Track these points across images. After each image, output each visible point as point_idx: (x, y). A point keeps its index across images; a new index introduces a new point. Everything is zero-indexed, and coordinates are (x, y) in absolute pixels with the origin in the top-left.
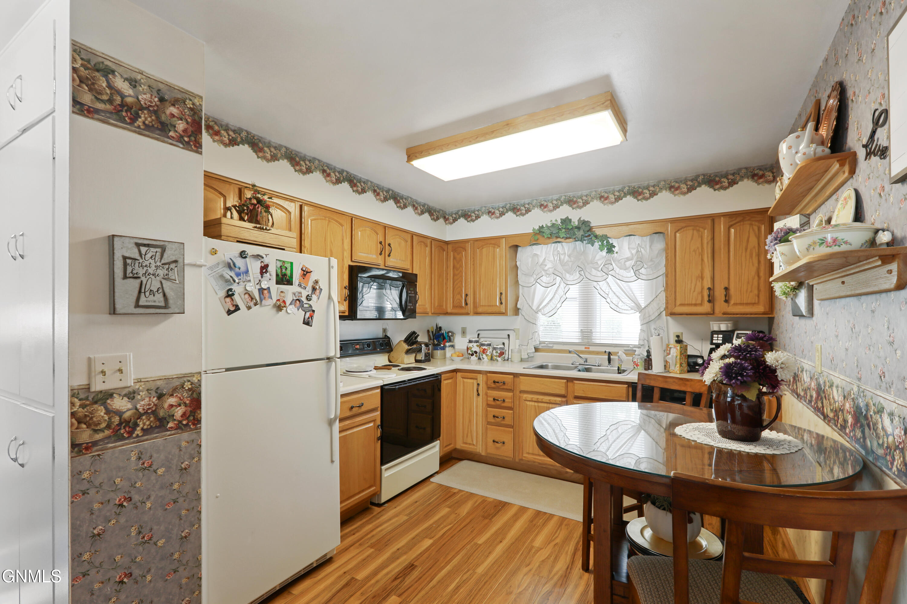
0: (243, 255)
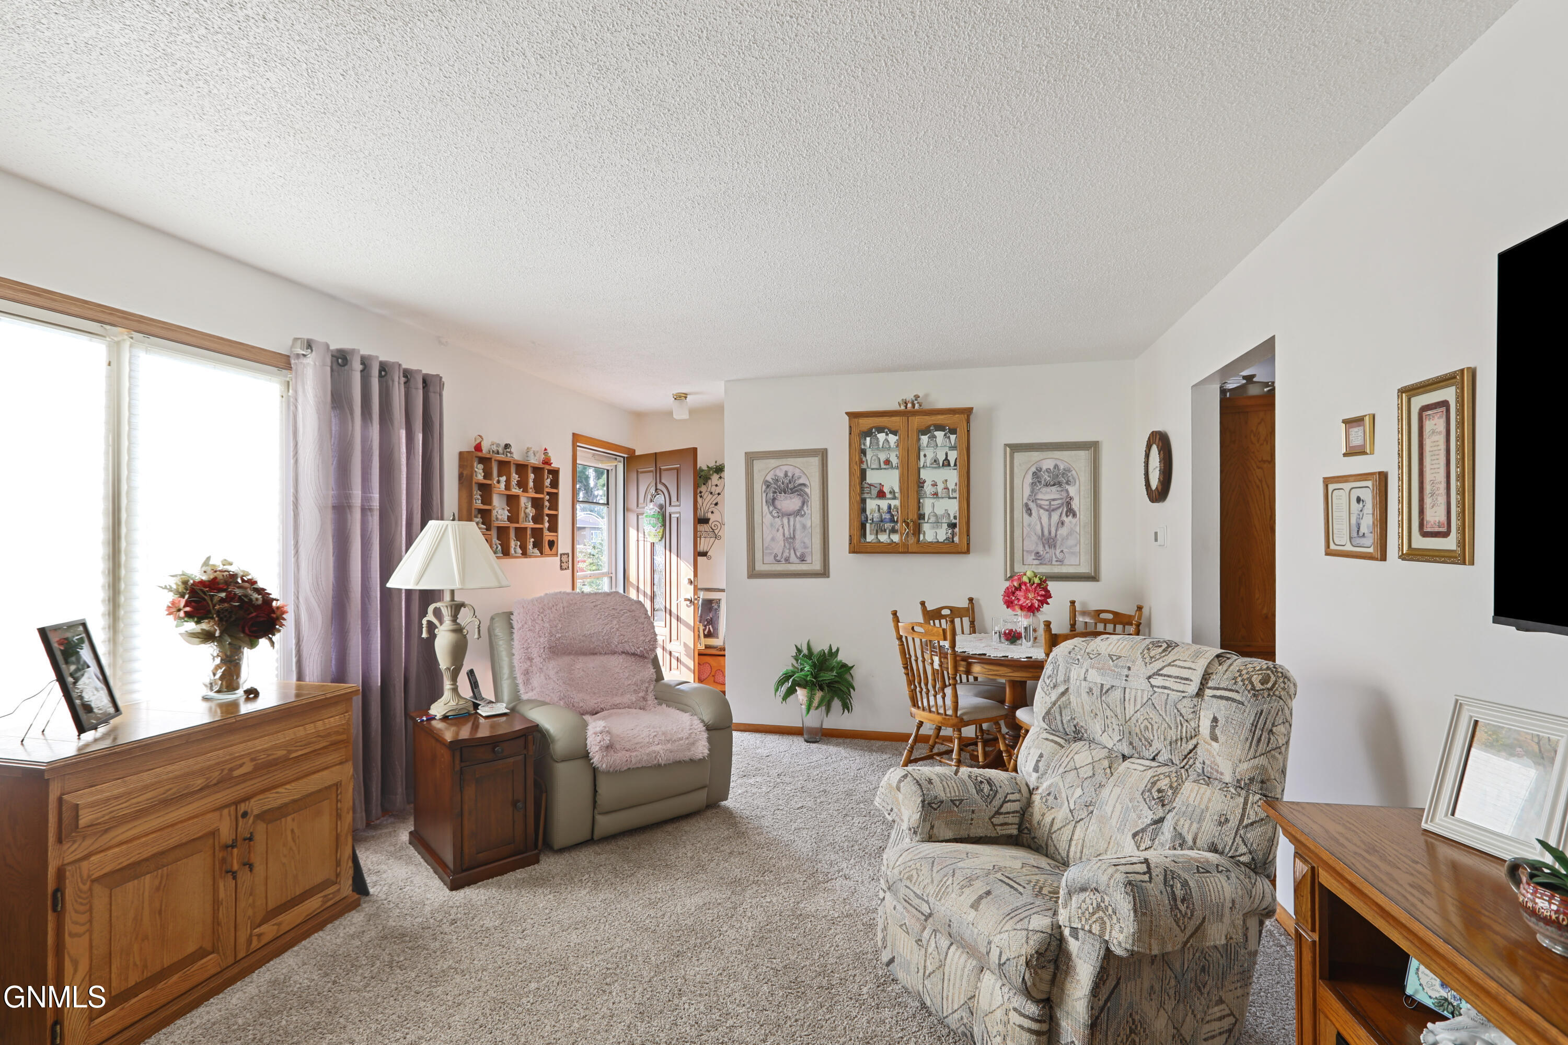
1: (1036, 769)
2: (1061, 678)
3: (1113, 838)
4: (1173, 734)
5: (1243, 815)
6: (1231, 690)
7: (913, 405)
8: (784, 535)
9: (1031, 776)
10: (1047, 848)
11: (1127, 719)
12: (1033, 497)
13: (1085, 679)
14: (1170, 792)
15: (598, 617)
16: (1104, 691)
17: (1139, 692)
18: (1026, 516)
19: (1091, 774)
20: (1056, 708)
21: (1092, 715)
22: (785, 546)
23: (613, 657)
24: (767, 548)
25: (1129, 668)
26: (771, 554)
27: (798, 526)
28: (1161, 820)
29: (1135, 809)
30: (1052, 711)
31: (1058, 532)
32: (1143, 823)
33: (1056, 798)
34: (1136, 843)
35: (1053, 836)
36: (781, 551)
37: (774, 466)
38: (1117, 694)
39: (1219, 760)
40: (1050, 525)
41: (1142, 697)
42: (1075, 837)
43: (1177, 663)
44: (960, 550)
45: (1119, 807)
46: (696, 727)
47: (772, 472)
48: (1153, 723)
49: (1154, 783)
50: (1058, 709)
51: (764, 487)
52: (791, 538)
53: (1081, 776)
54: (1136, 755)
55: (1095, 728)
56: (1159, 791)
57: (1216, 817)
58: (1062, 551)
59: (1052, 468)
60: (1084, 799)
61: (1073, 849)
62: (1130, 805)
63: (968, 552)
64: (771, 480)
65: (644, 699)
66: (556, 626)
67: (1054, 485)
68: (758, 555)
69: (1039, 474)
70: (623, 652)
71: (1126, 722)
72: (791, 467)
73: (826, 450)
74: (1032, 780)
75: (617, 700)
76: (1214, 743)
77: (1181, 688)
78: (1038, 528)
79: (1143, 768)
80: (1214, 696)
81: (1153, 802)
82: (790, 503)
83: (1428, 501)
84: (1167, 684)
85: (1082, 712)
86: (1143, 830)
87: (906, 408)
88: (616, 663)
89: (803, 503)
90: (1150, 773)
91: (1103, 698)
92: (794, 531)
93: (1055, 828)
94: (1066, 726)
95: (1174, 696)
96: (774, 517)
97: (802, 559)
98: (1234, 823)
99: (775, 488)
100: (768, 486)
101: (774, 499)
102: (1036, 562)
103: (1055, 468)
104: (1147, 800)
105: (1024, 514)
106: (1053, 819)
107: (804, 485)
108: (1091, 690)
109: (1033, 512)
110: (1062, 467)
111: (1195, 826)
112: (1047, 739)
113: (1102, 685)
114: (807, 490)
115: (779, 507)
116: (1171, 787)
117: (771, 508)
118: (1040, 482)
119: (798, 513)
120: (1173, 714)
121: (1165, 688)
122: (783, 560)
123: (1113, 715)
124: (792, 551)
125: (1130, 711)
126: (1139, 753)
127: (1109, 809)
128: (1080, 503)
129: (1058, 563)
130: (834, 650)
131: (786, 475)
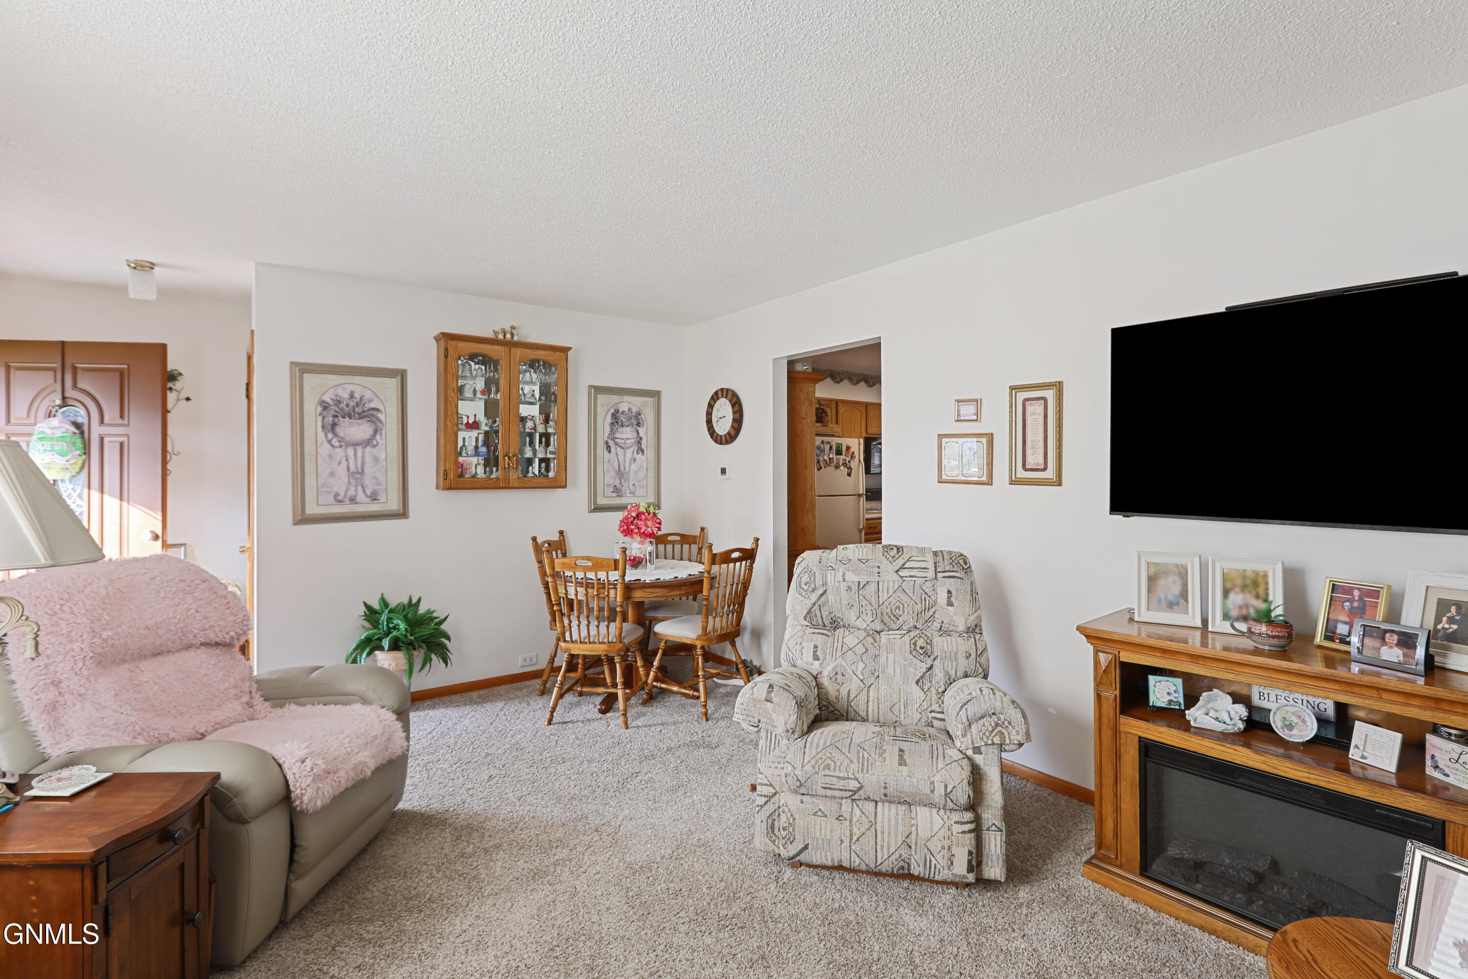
0: (823, 442)
1: (816, 658)
2: (819, 582)
3: (902, 690)
4: (918, 608)
5: (976, 649)
6: (953, 571)
7: (512, 335)
8: (348, 469)
9: (812, 664)
10: (847, 715)
11: (880, 603)
12: (612, 436)
13: (844, 580)
14: (929, 647)
15: (162, 594)
16: (860, 587)
17: (891, 583)
18: (606, 453)
19: (865, 650)
20: (816, 607)
21: (848, 607)
22: (349, 483)
23: (187, 653)
24: (323, 486)
25: (879, 567)
26: (329, 492)
27: (368, 458)
28: (931, 667)
29: (910, 664)
30: (813, 610)
31: (631, 468)
32: (920, 672)
33: (843, 675)
34: (920, 687)
35: (852, 704)
36: (344, 489)
37: (335, 383)
38: (873, 587)
39: (956, 618)
40: (625, 461)
41: (894, 586)
42: (871, 699)
43: (912, 558)
44: (559, 485)
45: (898, 667)
46: (386, 718)
47: (332, 391)
48: (904, 603)
49: (915, 644)
50: (818, 608)
51: (319, 409)
52: (358, 473)
53: (857, 653)
54: (887, 629)
55: (851, 616)
56: (922, 648)
57: (965, 655)
58: (634, 485)
59: (626, 410)
60: (868, 669)
61: (870, 708)
62: (906, 663)
63: (565, 487)
64: (330, 401)
65: (250, 705)
66: (99, 620)
67: (628, 426)
68: (310, 495)
69: (617, 415)
70: (202, 644)
71: (879, 607)
72: (360, 387)
73: (405, 370)
74: (815, 667)
75: (219, 715)
76: (950, 608)
77: (923, 575)
78: (616, 464)
79: (900, 636)
80: (944, 577)
81: (922, 657)
82: (359, 430)
83: (1029, 452)
84: (913, 574)
85: (839, 607)
86: (922, 677)
87: (504, 337)
88: (199, 659)
89: (375, 432)
90: (907, 639)
91: (861, 592)
92: (363, 464)
93: (852, 697)
94: (824, 620)
95: (919, 581)
96: (333, 446)
97: (374, 497)
98: (973, 656)
99: (336, 411)
100: (325, 408)
101: (334, 425)
102: (615, 494)
103: (629, 411)
104: (917, 656)
105: (605, 451)
106: (849, 691)
107: (377, 410)
108: (849, 588)
109: (612, 449)
110: (634, 410)
111: (954, 663)
112: (814, 633)
113: (859, 582)
114: (381, 416)
115: (342, 435)
116: (927, 643)
117: (330, 436)
118: (617, 422)
119: (369, 442)
120: (919, 595)
121: (912, 576)
122: (347, 500)
123: (868, 604)
124: (360, 489)
125: (883, 597)
126: (888, 627)
127: (890, 670)
128: (648, 442)
129: (631, 495)
130: (414, 601)
131: (352, 396)
